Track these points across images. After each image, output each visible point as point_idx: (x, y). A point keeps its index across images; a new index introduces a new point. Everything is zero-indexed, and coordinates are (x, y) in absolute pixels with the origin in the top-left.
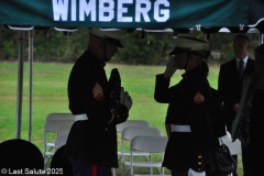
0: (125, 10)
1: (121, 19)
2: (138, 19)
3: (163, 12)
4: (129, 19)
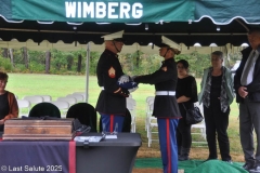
0: (114, 10)
1: (111, 17)
2: (122, 17)
3: (138, 11)
4: (116, 17)
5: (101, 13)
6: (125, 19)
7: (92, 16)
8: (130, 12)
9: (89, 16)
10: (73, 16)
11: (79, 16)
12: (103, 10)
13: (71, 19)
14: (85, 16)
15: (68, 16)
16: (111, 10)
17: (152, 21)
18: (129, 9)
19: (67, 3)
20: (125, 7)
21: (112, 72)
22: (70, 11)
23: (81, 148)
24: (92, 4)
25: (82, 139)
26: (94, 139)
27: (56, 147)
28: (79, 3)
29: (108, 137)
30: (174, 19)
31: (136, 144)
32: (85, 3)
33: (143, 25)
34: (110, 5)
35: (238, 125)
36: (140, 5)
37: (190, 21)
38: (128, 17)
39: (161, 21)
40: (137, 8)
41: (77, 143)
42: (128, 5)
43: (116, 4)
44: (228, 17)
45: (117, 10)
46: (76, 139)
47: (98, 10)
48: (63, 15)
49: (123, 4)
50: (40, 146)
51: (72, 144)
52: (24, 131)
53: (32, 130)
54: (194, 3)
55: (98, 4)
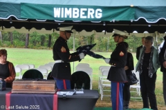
5: (76, 15)
7: (70, 17)
8: (94, 15)
9: (68, 16)
10: (59, 17)
11: (62, 17)
12: (77, 13)
13: (57, 19)
14: (66, 17)
15: (55, 16)
16: (82, 13)
17: (108, 20)
18: (93, 12)
19: (55, 9)
20: (91, 12)
22: (57, 13)
23: (61, 99)
24: (70, 9)
25: (62, 93)
26: (69, 93)
27: (45, 98)
28: (63, 9)
29: (77, 92)
30: (122, 19)
31: (96, 97)
32: (66, 9)
33: (102, 22)
34: (82, 10)
35: (162, 86)
36: (100, 10)
37: (132, 21)
38: (93, 17)
39: (114, 20)
40: (99, 12)
41: (59, 95)
42: (93, 10)
43: (85, 10)
44: (156, 18)
45: (86, 13)
46: (58, 93)
47: (74, 13)
48: (52, 16)
49: (89, 10)
50: (35, 97)
51: (56, 96)
52: (25, 87)
53: (30, 87)
54: (134, 9)
55: (74, 9)
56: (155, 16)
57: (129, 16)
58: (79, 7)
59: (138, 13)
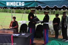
5: (15, 5)
6: (20, 6)
7: (13, 5)
9: (12, 5)
12: (15, 4)
13: (8, 6)
14: (11, 5)
15: (7, 5)
16: (17, 4)
18: (21, 4)
19: (7, 2)
21: (31, 17)
22: (8, 4)
23: (16, 37)
25: (15, 35)
29: (22, 34)
32: (11, 2)
34: (17, 3)
40: (23, 3)
43: (18, 2)
45: (18, 4)
47: (14, 4)
48: (6, 5)
54: (36, 2)
55: (14, 2)
56: (44, 5)
57: (34, 5)
58: (16, 2)
59: (38, 4)
